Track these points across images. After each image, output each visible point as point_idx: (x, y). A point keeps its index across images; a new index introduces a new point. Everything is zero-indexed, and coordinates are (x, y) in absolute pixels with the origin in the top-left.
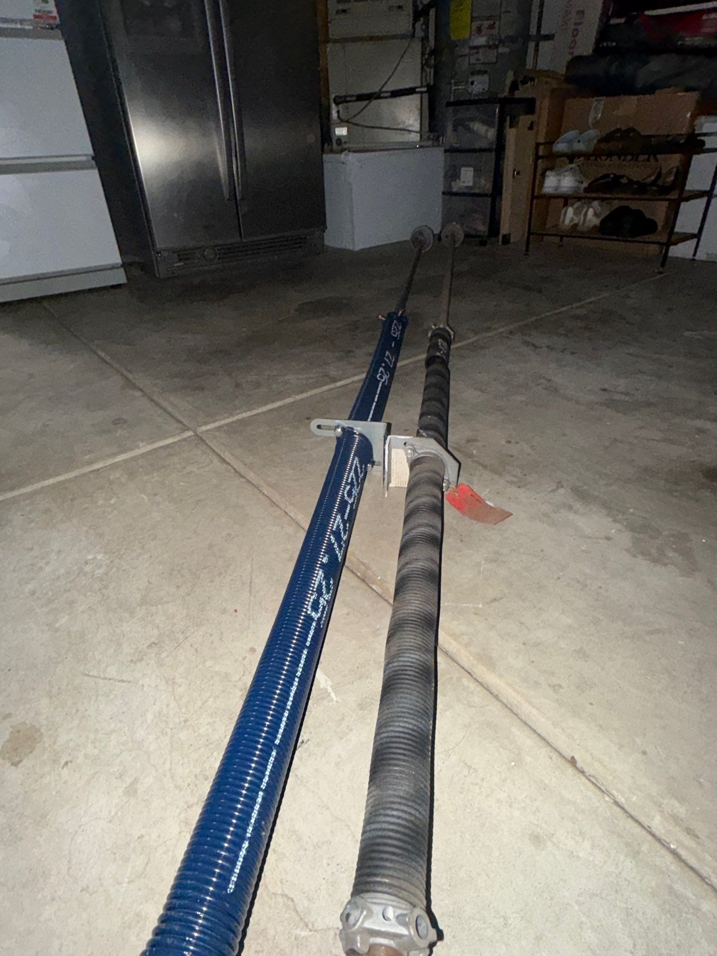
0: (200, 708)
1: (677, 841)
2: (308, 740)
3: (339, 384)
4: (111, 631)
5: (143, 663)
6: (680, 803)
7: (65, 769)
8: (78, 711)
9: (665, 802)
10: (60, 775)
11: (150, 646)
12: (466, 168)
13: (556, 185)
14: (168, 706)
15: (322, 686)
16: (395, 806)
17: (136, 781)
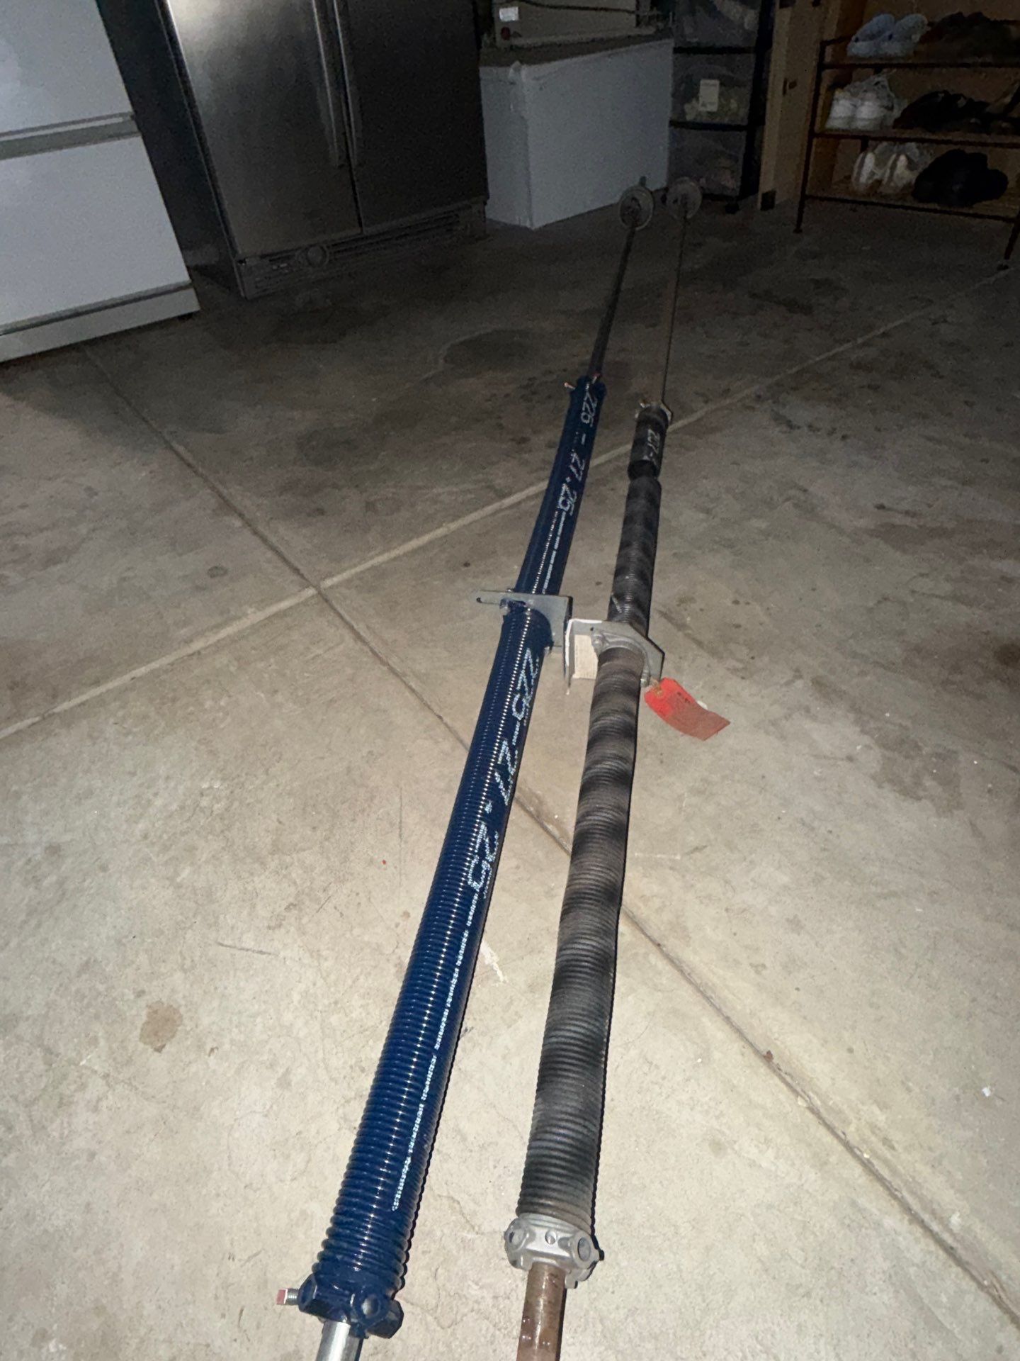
0: (351, 987)
1: (871, 1150)
2: (472, 1028)
3: (508, 501)
4: (242, 888)
5: (283, 930)
6: (881, 1110)
7: (212, 1057)
8: (216, 988)
9: (865, 1108)
10: (207, 1064)
11: (288, 908)
12: (708, 81)
13: (849, 114)
14: (314, 984)
15: (487, 963)
16: (563, 1124)
17: (288, 1071)
